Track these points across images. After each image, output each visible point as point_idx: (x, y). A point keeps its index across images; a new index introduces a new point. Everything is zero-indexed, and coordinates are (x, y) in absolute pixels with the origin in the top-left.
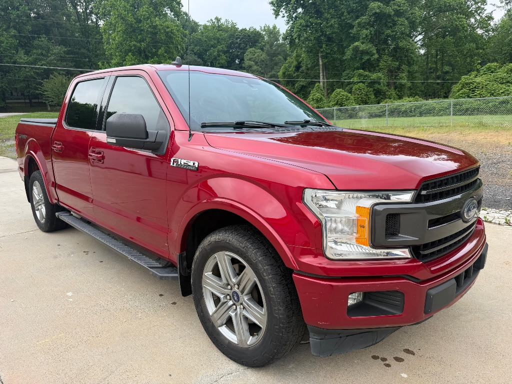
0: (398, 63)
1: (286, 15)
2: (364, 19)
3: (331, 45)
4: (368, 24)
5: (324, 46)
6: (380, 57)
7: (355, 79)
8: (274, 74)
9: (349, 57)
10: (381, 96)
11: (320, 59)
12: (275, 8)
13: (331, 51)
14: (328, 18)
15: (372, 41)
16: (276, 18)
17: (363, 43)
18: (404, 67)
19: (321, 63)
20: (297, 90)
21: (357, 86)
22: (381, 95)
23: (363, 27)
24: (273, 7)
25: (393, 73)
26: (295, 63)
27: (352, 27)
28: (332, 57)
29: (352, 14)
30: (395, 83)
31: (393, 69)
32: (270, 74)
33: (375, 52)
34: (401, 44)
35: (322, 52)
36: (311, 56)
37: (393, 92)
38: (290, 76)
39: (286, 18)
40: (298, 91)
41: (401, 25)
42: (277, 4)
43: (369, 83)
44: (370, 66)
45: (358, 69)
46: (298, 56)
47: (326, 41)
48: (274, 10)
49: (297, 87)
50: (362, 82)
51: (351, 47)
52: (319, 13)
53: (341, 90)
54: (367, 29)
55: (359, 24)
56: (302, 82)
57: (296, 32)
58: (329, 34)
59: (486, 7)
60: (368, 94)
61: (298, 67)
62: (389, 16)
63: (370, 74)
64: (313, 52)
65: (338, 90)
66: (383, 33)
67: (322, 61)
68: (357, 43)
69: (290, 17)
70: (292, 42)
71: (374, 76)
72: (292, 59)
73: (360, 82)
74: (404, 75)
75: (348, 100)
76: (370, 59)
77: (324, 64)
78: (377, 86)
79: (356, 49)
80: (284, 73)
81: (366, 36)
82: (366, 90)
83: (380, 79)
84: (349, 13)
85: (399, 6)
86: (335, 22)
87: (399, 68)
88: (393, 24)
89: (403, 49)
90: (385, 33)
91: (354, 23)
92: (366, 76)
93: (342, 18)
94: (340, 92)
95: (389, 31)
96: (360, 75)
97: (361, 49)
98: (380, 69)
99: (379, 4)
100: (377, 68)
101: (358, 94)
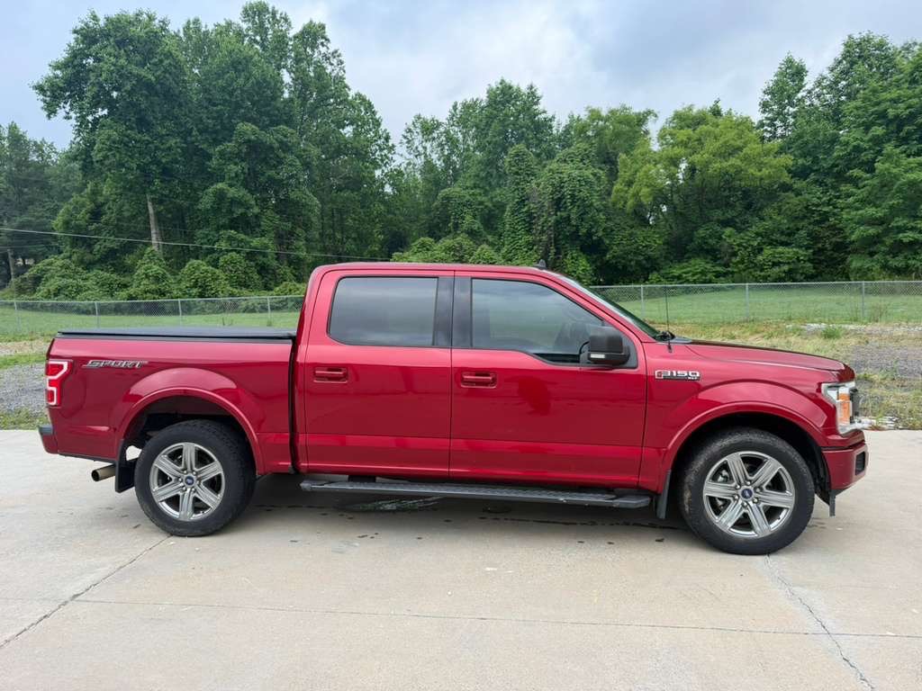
0: (290, 225)
1: (73, 114)
2: (229, 146)
3: (169, 181)
4: (238, 155)
5: (157, 182)
6: (262, 212)
7: (223, 244)
8: (30, 221)
9: (208, 206)
10: (269, 276)
11: (150, 204)
12: (48, 99)
13: (170, 191)
14: (163, 135)
15: (245, 185)
16: (49, 116)
17: (231, 186)
18: (298, 230)
19: (151, 211)
20: (98, 256)
21: (228, 257)
22: (269, 273)
23: (229, 159)
24: (42, 97)
25: (283, 239)
26: (90, 206)
27: (209, 157)
28: (171, 202)
29: (206, 136)
30: (288, 256)
31: (284, 233)
32: (18, 219)
33: (253, 202)
34: (292, 196)
35: (152, 192)
36: (132, 196)
37: (286, 270)
38: (78, 229)
39: (73, 122)
40: (99, 259)
41: (291, 165)
42: (52, 92)
43: (247, 253)
44: (246, 224)
45: (224, 227)
46: (95, 193)
47: (161, 174)
48: (45, 101)
49: (98, 251)
50: (235, 250)
51: (210, 190)
52: (143, 124)
53: (200, 261)
54: (236, 164)
55: (222, 154)
56: (108, 241)
57: (99, 151)
58: (167, 163)
59: (395, 157)
60: (247, 270)
61: (96, 215)
62: (271, 148)
63: (248, 239)
64: (134, 189)
65: (195, 262)
66: (263, 174)
67: (154, 209)
68: (220, 185)
69: (82, 120)
70: (88, 167)
71: (256, 242)
72: (82, 196)
73: (232, 251)
74: (301, 243)
75: (216, 279)
76: (245, 213)
77: (157, 214)
78: (261, 259)
79: (220, 196)
80: (67, 223)
81: (237, 175)
82: (244, 264)
83: (267, 247)
84: (201, 132)
85: (285, 136)
86: (176, 143)
87: (291, 233)
88: (278, 162)
89: (298, 202)
90: (266, 175)
91: (211, 151)
92: (242, 241)
93: (189, 139)
94: (198, 266)
95: (272, 173)
96: (230, 239)
97: (230, 195)
98: (263, 231)
99: (253, 126)
100: (257, 229)
101: (231, 271)
